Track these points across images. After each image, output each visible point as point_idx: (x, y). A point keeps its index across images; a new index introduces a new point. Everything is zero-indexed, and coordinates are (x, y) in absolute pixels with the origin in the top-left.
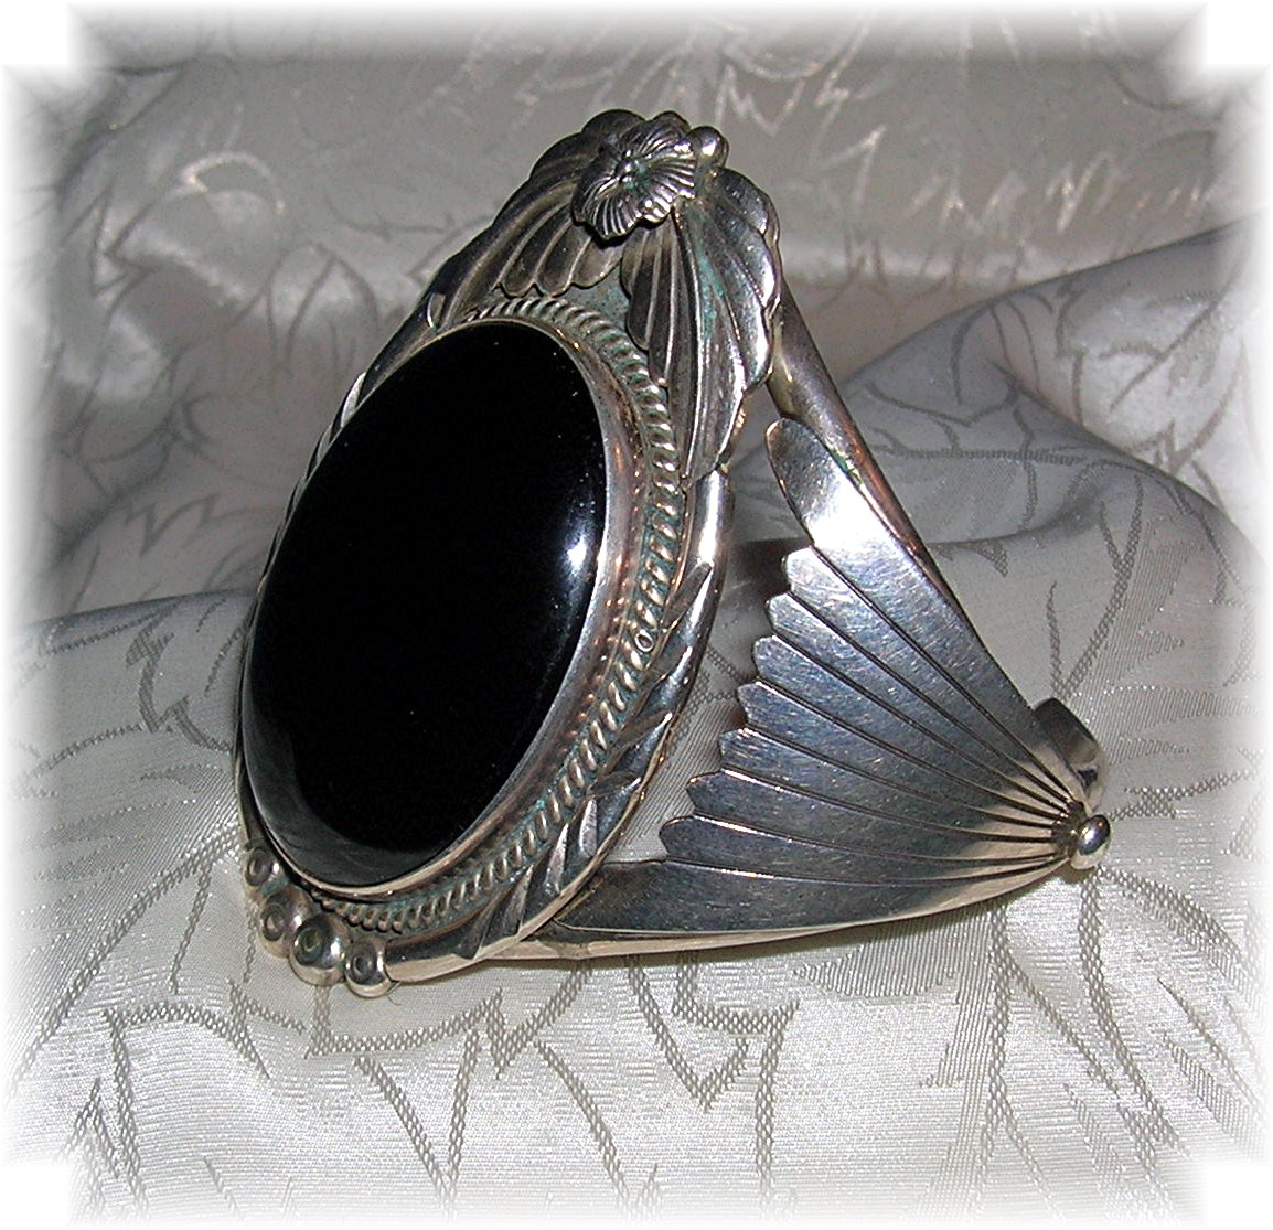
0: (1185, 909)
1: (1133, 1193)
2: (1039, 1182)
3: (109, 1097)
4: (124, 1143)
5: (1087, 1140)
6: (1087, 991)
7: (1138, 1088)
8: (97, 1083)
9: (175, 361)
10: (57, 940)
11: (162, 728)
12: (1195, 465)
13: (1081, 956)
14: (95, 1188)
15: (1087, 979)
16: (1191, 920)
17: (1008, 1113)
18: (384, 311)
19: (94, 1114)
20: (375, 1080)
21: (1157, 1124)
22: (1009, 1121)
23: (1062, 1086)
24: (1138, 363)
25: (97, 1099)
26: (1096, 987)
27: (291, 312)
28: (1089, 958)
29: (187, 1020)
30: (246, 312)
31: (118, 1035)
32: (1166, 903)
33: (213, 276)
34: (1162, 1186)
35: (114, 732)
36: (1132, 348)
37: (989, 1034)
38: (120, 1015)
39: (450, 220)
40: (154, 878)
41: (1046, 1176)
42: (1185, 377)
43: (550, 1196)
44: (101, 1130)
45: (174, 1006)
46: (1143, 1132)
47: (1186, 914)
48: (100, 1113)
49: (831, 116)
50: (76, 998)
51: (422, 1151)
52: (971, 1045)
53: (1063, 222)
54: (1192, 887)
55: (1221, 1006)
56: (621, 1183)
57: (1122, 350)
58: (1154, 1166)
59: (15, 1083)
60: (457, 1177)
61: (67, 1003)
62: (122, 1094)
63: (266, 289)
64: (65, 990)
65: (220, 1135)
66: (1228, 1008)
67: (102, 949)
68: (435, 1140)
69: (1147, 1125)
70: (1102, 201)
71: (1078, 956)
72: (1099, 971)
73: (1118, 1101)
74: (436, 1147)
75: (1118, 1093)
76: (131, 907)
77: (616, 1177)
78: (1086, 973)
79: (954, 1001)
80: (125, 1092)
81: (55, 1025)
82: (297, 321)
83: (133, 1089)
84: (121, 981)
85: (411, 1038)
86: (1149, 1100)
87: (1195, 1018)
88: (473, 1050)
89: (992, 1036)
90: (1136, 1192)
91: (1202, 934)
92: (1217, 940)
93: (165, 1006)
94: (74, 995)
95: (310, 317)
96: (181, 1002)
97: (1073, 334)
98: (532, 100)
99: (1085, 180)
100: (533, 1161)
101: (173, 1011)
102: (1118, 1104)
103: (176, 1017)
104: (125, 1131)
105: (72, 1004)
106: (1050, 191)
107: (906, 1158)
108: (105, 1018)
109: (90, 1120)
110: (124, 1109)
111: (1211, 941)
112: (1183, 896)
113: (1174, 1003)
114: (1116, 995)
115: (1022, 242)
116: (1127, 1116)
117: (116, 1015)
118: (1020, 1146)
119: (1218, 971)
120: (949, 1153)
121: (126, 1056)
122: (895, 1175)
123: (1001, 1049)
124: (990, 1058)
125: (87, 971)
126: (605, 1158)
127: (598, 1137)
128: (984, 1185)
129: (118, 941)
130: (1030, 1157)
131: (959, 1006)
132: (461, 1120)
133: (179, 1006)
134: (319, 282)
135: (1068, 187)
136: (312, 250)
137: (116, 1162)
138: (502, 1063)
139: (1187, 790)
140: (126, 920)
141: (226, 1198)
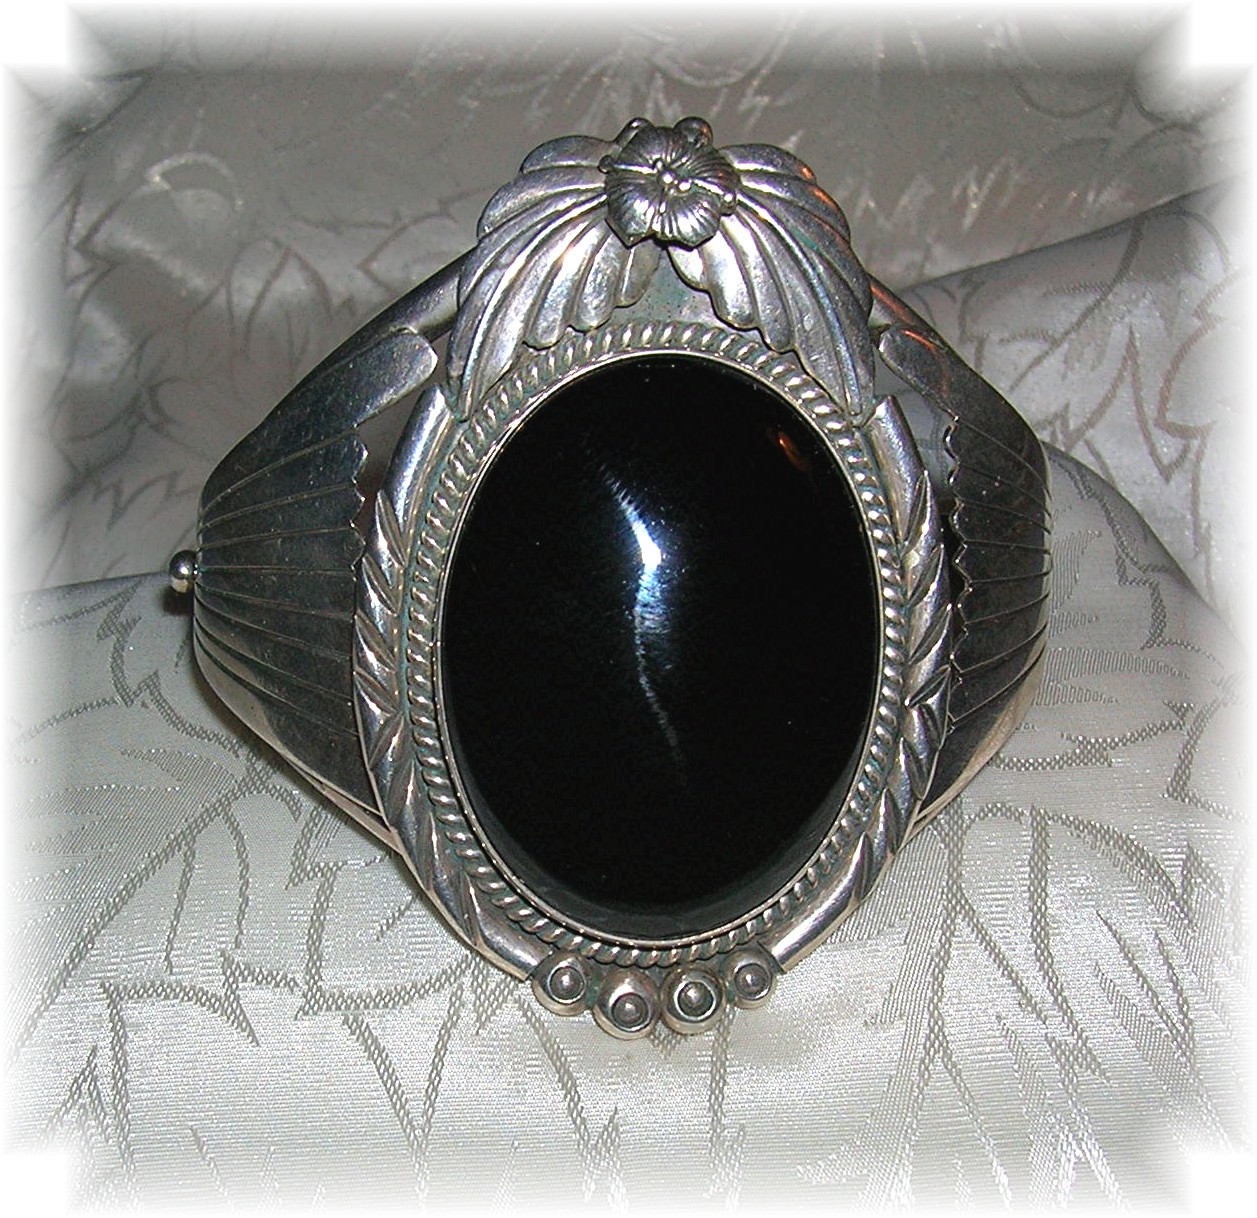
0: (1129, 848)
1: (1055, 1117)
2: (969, 1107)
3: (104, 1064)
4: (116, 1109)
5: (1016, 1067)
6: (1030, 920)
7: (1066, 1018)
8: (94, 1050)
9: (141, 347)
10: (52, 913)
11: (137, 703)
12: (1088, 443)
13: (1029, 888)
14: (86, 1150)
15: (1031, 910)
16: (1135, 859)
17: (945, 1044)
18: (336, 301)
19: (89, 1080)
20: (361, 1039)
21: (1081, 1053)
22: (945, 1052)
23: (994, 1018)
24: (1034, 348)
25: (93, 1065)
26: (1039, 917)
27: (250, 302)
28: (1036, 890)
29: (183, 998)
30: (207, 301)
31: (115, 1007)
32: (1111, 843)
33: (176, 268)
34: (1083, 1111)
35: (91, 705)
36: (1030, 335)
37: (931, 970)
38: (117, 988)
39: (397, 217)
40: (143, 859)
41: (976, 1101)
42: (1079, 361)
43: (516, 1143)
44: (95, 1094)
45: (170, 986)
46: (1067, 1059)
47: (1130, 853)
48: (95, 1079)
49: (752, 121)
50: (72, 969)
51: (398, 1107)
52: (913, 983)
53: (968, 221)
54: (1135, 827)
55: (1151, 939)
56: (583, 1127)
57: (1021, 336)
58: (1076, 1091)
59: (17, 1050)
60: (429, 1130)
61: (65, 974)
62: (118, 1062)
63: (226, 283)
64: (62, 961)
65: (207, 1106)
66: (1157, 941)
67: (95, 924)
68: (412, 1096)
69: (1072, 1053)
70: (1004, 202)
71: (1026, 888)
72: (1044, 902)
73: (1046, 1031)
74: (412, 1103)
75: (1047, 1023)
76: (122, 887)
77: (578, 1122)
78: (1031, 904)
79: (902, 942)
80: (120, 1061)
81: (55, 994)
82: (254, 311)
83: (128, 1058)
84: (117, 957)
85: (400, 994)
86: (1075, 1029)
87: (1126, 949)
88: (457, 1004)
89: (933, 974)
90: (1058, 1116)
91: (1143, 872)
92: (1156, 878)
93: (162, 985)
94: (71, 966)
95: (267, 306)
96: (176, 981)
97: (974, 321)
98: (474, 104)
99: (988, 183)
100: (502, 1111)
101: (169, 990)
102: (1046, 1034)
103: (172, 996)
104: (118, 1097)
105: (69, 975)
106: (956, 192)
107: (849, 1091)
108: (102, 990)
109: (85, 1087)
110: (118, 1076)
111: (1150, 878)
112: (1128, 836)
113: (1110, 935)
114: (1055, 925)
115: (929, 240)
116: (1053, 1045)
117: (112, 988)
118: (954, 1074)
119: (1153, 906)
120: (889, 1084)
121: (123, 1027)
122: (838, 1108)
123: (940, 985)
124: (930, 994)
125: (82, 944)
126: (569, 1105)
127: (564, 1086)
128: (920, 1113)
129: (111, 919)
130: (962, 1085)
131: (906, 946)
132: (438, 1074)
133: (174, 985)
134: (276, 274)
135: (973, 189)
136: (269, 245)
137: (108, 1126)
138: (483, 1019)
139: (1120, 740)
140: (117, 900)
141: (209, 1165)
